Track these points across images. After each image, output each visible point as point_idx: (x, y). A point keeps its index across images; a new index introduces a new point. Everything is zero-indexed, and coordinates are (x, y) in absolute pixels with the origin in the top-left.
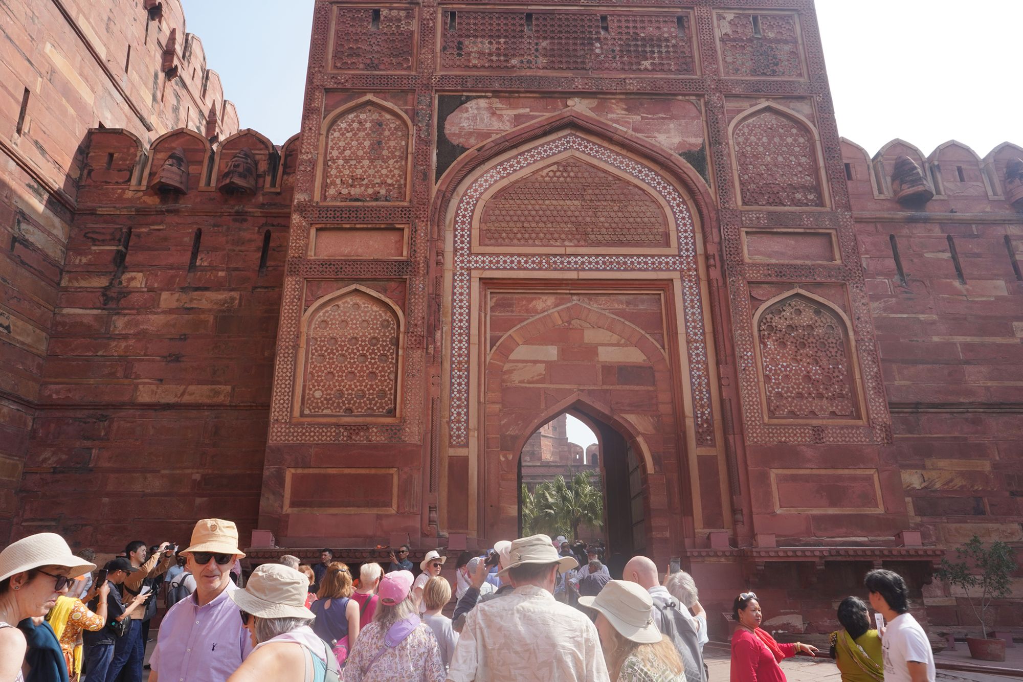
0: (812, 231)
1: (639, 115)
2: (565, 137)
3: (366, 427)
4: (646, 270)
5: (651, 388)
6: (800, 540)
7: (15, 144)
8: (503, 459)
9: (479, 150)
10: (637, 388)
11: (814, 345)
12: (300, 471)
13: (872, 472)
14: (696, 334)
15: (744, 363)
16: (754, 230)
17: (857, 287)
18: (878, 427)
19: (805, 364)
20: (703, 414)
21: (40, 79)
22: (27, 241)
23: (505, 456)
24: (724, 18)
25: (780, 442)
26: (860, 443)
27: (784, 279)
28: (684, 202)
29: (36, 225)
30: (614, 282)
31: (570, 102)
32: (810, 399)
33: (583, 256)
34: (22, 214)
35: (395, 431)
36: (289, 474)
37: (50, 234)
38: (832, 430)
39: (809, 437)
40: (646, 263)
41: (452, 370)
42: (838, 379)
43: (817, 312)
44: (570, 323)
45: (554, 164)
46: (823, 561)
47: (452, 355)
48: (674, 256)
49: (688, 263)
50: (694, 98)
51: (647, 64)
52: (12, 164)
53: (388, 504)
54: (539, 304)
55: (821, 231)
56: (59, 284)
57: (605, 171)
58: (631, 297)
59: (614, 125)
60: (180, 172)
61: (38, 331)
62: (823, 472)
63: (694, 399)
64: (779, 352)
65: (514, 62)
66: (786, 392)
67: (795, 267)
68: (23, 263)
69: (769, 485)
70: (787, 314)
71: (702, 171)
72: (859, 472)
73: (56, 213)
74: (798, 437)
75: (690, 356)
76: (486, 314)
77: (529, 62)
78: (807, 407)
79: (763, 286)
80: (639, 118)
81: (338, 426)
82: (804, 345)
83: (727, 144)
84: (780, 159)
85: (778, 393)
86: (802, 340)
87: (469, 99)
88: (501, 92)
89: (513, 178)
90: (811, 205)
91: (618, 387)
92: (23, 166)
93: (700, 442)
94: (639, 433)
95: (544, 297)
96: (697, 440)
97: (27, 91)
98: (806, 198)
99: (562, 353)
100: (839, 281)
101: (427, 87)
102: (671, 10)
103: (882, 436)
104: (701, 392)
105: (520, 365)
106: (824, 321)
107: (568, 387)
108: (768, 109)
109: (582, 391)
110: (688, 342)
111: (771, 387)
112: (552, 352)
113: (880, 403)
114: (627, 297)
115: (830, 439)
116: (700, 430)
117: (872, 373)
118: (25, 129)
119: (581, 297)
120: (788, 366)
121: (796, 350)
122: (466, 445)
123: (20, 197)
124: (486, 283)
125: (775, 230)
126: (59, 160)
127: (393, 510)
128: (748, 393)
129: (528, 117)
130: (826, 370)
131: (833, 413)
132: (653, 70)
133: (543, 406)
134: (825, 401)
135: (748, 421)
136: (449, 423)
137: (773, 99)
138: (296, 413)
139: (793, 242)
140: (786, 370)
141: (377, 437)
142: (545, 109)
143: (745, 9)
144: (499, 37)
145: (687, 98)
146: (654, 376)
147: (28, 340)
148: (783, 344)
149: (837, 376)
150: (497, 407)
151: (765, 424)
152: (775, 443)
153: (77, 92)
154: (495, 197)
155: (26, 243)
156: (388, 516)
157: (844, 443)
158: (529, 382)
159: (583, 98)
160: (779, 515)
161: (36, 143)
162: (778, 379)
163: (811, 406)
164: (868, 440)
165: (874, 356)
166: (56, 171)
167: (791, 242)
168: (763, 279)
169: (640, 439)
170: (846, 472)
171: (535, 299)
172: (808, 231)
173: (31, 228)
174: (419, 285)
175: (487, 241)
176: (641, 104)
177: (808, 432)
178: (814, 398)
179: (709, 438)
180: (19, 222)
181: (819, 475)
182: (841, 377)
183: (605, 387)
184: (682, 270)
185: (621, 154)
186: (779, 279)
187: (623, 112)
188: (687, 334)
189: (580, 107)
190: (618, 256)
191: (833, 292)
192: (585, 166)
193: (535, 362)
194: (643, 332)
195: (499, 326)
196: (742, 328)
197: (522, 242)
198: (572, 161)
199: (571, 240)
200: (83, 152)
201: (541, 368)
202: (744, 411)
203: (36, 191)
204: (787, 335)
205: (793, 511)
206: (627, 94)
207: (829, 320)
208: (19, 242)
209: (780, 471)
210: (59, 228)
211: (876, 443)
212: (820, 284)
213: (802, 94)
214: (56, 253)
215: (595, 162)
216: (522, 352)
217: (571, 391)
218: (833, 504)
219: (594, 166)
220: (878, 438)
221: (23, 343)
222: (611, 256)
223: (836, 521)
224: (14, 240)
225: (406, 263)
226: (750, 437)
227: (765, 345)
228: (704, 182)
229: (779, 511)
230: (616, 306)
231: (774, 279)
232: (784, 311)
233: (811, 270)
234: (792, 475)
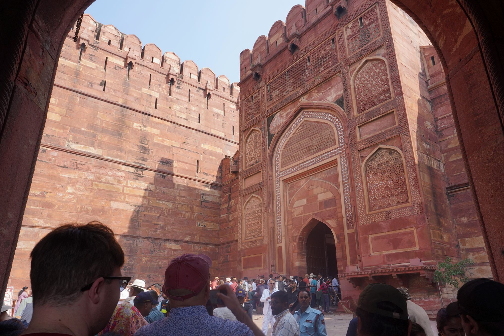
0: (385, 114)
1: (321, 92)
2: (302, 114)
3: (255, 241)
4: (329, 158)
5: (335, 207)
6: (381, 267)
7: (197, 177)
8: (293, 245)
9: (278, 133)
10: (330, 208)
11: (390, 170)
12: (244, 257)
13: (413, 229)
14: (346, 180)
15: (358, 189)
16: (361, 124)
17: (405, 134)
18: (416, 205)
19: (386, 181)
20: (349, 214)
21: (201, 156)
22: (206, 200)
23: (294, 244)
24: (348, 28)
25: (372, 222)
26: (407, 215)
27: (373, 143)
28: (340, 122)
29: (208, 195)
30: (320, 167)
31: (300, 100)
32: (388, 198)
33: (309, 160)
34: (203, 194)
35: (262, 241)
36: (242, 258)
37: (213, 196)
38: (394, 211)
39: (384, 217)
40: (328, 155)
41: (277, 216)
42: (400, 184)
43: (390, 153)
44: (309, 188)
45: (300, 126)
46: (371, 276)
47: (277, 211)
48: (337, 148)
49: (342, 149)
50: (339, 73)
51: (322, 69)
52: (197, 182)
53: (261, 266)
54: (301, 183)
55: (389, 112)
56: (220, 209)
57: (314, 122)
58: (328, 170)
59: (313, 102)
60: (236, 166)
61: (215, 224)
62: (390, 233)
63: (346, 209)
64: (374, 179)
65: (284, 94)
66: (378, 197)
67: (377, 136)
68: (206, 207)
69: (368, 243)
70: (377, 159)
71: (342, 107)
72: (407, 230)
73: (215, 189)
74: (380, 218)
75: (344, 190)
76: (286, 193)
77: (288, 91)
78: (387, 202)
79: (366, 149)
80: (321, 93)
81: (250, 242)
82: (384, 172)
83: (350, 89)
84: (374, 83)
85: (375, 198)
86: (384, 170)
87: (274, 115)
88: (281, 107)
89: (288, 138)
90: (388, 99)
91: (324, 210)
92: (200, 181)
93: (349, 227)
94: (332, 227)
95: (302, 180)
96: (347, 226)
97: (198, 161)
98: (386, 97)
99: (308, 201)
100: (397, 135)
101: (263, 117)
102: (329, 38)
103: (418, 209)
104: (348, 205)
105: (296, 209)
106: (394, 157)
107: (309, 214)
108: (367, 61)
109: (313, 214)
110: (343, 184)
111: (372, 196)
112: (304, 201)
113: (417, 192)
114: (327, 170)
115: (394, 216)
116: (349, 222)
117: (413, 178)
118: (199, 171)
119: (313, 176)
120: (378, 184)
121: (382, 175)
122: (281, 242)
123: (201, 190)
124: (285, 181)
125: (369, 121)
126: (213, 174)
127: (262, 267)
128: (359, 202)
129: (290, 112)
130: (395, 182)
131: (398, 202)
132: (324, 70)
133: (303, 223)
134: (395, 197)
135: (359, 215)
136: (277, 235)
137: (369, 55)
138: (243, 239)
139: (379, 122)
140: (377, 187)
141: (258, 244)
142: (294, 107)
143: (356, 18)
144: (280, 86)
145: (336, 75)
146: (336, 202)
147: (212, 227)
148: (376, 174)
149: (400, 183)
150: (291, 226)
151: (366, 215)
152: (370, 223)
153: (215, 152)
154: (284, 148)
155: (206, 201)
156: (261, 269)
157: (400, 217)
158: (299, 215)
159: (304, 96)
160: (372, 256)
161: (204, 173)
162: (375, 192)
163: (389, 201)
164: (411, 213)
165: (414, 168)
166: (212, 177)
167: (378, 122)
168: (364, 147)
169: (332, 230)
170: (401, 231)
171: (300, 182)
172: (383, 114)
173: (207, 197)
174: (265, 189)
175: (284, 166)
176: (322, 87)
177: (384, 215)
178: (390, 197)
179: (351, 225)
180: (202, 197)
181: (389, 235)
182: (402, 183)
183: (320, 211)
184: (340, 153)
185: (319, 112)
186: (371, 144)
187: (317, 94)
188: (343, 181)
189: (303, 100)
190: (319, 156)
191: (396, 141)
192: (308, 123)
193: (300, 206)
194: (331, 184)
195: (291, 196)
196: (357, 173)
197: (292, 162)
198: (305, 122)
199: (305, 155)
200: (220, 167)
201: (302, 207)
202: (358, 211)
203: (207, 186)
204: (378, 169)
205: (378, 253)
206: (316, 86)
207: (396, 156)
208: (204, 202)
209: (373, 236)
210: (216, 193)
211: (415, 214)
212: (389, 140)
213: (379, 45)
214: (216, 200)
215: (311, 119)
216: (297, 204)
217: (310, 215)
218: (395, 248)
219: (311, 122)
220: (416, 211)
221: (210, 229)
222: (317, 157)
223: (396, 256)
224: (202, 202)
225: (261, 183)
226: (360, 222)
227: (369, 177)
228: (343, 110)
229: (372, 254)
230: (324, 176)
231: (369, 145)
232: (376, 158)
233: (383, 134)
234: (377, 237)
